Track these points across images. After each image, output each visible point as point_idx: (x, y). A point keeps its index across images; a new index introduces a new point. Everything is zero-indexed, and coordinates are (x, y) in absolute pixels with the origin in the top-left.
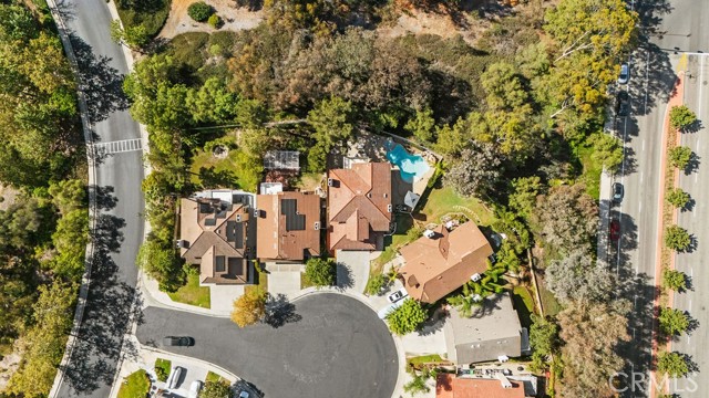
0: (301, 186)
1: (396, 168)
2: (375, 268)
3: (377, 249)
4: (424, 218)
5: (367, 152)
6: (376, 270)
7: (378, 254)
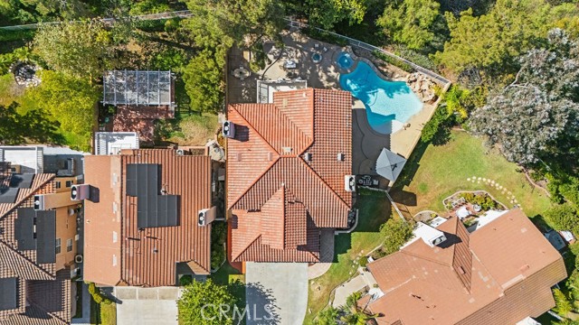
0: (180, 140)
1: (359, 105)
2: (318, 294)
3: (322, 260)
4: (411, 199)
5: (304, 74)
6: (321, 299)
7: (323, 268)
